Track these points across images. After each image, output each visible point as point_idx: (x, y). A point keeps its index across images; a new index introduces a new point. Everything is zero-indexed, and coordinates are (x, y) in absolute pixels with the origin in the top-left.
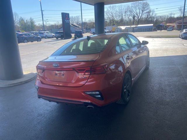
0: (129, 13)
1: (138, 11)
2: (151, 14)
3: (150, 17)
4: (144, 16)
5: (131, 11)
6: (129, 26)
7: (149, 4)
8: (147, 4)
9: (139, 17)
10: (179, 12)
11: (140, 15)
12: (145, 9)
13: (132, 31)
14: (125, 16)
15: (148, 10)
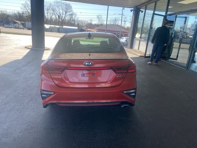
0: (51, 12)
1: (61, 11)
2: (74, 17)
3: (73, 20)
4: (67, 18)
5: (53, 10)
6: (53, 26)
7: (71, 7)
8: (70, 6)
9: (63, 18)
10: (97, 19)
11: (64, 16)
12: (68, 11)
13: (56, 31)
14: (47, 13)
15: (71, 13)
